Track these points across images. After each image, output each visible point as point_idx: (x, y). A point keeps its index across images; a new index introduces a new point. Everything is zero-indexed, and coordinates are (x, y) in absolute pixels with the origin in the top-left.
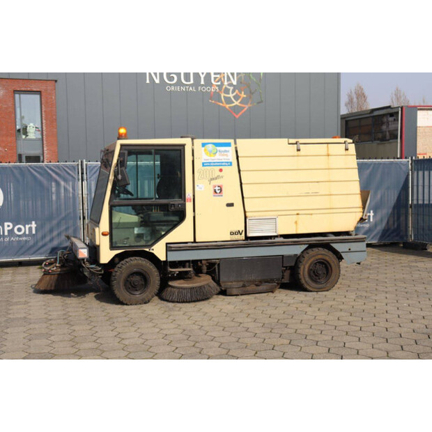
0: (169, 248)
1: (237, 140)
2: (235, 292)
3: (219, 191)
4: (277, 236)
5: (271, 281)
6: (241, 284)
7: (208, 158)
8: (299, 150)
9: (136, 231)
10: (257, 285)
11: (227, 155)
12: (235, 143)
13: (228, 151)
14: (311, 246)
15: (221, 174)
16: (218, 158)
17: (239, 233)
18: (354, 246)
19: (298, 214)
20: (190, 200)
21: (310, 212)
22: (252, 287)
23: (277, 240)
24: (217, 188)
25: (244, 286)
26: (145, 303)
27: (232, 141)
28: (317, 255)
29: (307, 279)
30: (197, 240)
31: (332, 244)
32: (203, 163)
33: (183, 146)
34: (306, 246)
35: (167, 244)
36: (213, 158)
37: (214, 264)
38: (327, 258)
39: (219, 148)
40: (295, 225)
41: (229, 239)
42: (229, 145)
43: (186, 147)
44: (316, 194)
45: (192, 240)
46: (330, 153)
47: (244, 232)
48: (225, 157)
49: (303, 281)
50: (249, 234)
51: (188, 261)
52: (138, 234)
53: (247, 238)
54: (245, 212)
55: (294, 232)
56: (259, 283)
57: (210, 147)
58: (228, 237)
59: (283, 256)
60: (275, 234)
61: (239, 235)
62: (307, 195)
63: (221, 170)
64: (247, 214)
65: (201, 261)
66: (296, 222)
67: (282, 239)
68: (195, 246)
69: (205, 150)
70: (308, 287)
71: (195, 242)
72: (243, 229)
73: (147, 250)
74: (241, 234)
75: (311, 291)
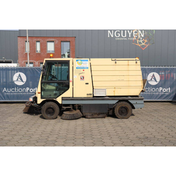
0: (63, 99)
1: (91, 59)
2: (89, 117)
3: (83, 78)
4: (106, 96)
5: (103, 114)
6: (91, 114)
7: (79, 65)
8: (116, 63)
9: (54, 92)
10: (98, 115)
11: (86, 65)
12: (90, 60)
13: (87, 63)
14: (120, 101)
15: (83, 72)
16: (82, 65)
17: (91, 94)
18: (138, 102)
19: (115, 88)
20: (71, 81)
21: (120, 88)
22: (96, 116)
23: (106, 98)
24: (82, 77)
25: (92, 115)
26: (53, 119)
27: (88, 59)
28: (122, 104)
29: (118, 114)
30: (74, 97)
31: (129, 101)
32: (77, 68)
33: (69, 61)
34: (118, 101)
35: (62, 97)
36: (80, 65)
37: (80, 106)
38: (126, 106)
39: (83, 62)
40: (113, 92)
41: (86, 97)
42: (87, 61)
43: (70, 61)
44: (123, 80)
45: (72, 97)
46: (129, 64)
47: (92, 95)
48: (85, 65)
49: (116, 115)
50: (95, 95)
51: (70, 104)
52: (55, 93)
53: (94, 97)
54: (93, 87)
55: (113, 95)
56: (99, 114)
57: (80, 61)
58: (86, 96)
59: (108, 104)
60: (105, 96)
61: (90, 95)
62: (119, 80)
63: (84, 70)
64: (94, 87)
65: (75, 104)
66: (114, 91)
67: (108, 98)
68: (73, 99)
69: (77, 62)
70: (118, 117)
71: (73, 97)
72: (92, 93)
73: (55, 99)
74: (91, 95)
75: (120, 119)
